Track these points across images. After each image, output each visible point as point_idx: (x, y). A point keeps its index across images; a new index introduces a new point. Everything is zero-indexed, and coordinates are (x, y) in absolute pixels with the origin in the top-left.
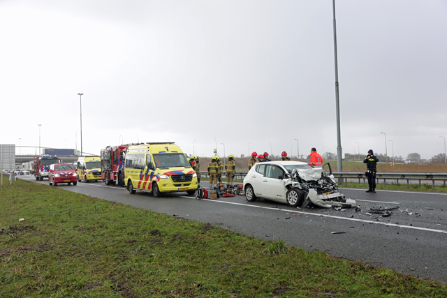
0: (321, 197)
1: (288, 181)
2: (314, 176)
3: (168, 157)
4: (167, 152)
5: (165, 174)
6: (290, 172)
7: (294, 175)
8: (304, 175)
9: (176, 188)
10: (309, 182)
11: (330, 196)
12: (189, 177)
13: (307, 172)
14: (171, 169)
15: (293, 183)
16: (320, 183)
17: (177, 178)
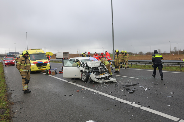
0: (98, 77)
1: (82, 68)
2: (96, 65)
3: (37, 55)
4: (36, 53)
5: (33, 63)
6: (83, 63)
7: (85, 65)
8: (90, 65)
9: (39, 69)
10: (93, 68)
11: (103, 76)
12: (45, 64)
13: (92, 63)
14: (37, 61)
15: (84, 69)
16: (99, 68)
17: (39, 65)
